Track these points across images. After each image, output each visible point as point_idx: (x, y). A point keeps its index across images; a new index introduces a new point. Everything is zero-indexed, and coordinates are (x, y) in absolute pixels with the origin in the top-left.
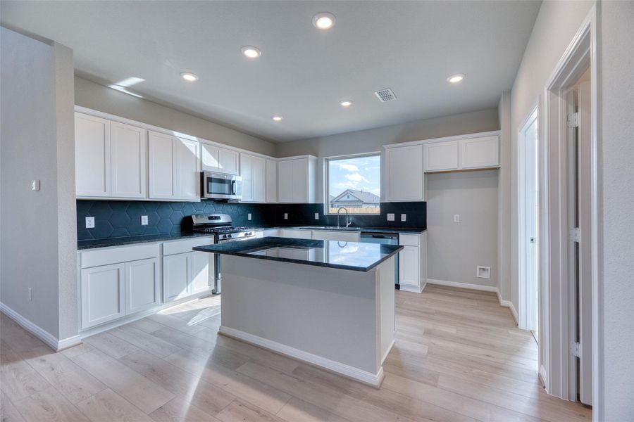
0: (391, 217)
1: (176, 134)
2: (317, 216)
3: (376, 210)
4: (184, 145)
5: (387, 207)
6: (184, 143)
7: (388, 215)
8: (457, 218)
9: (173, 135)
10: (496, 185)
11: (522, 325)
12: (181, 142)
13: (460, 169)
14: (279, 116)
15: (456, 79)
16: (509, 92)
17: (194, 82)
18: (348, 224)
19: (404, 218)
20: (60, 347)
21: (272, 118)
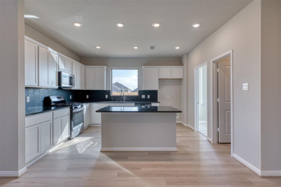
0: (143, 97)
1: (50, 49)
2: (107, 97)
3: (136, 94)
4: (51, 55)
5: (141, 92)
6: (52, 54)
7: (142, 95)
8: (168, 97)
9: (47, 49)
10: (181, 85)
11: (196, 130)
12: (51, 54)
13: (171, 78)
14: (99, 46)
15: (178, 48)
16: (187, 54)
17: (80, 27)
18: (124, 100)
19: (149, 97)
20: (19, 175)
21: (95, 47)
